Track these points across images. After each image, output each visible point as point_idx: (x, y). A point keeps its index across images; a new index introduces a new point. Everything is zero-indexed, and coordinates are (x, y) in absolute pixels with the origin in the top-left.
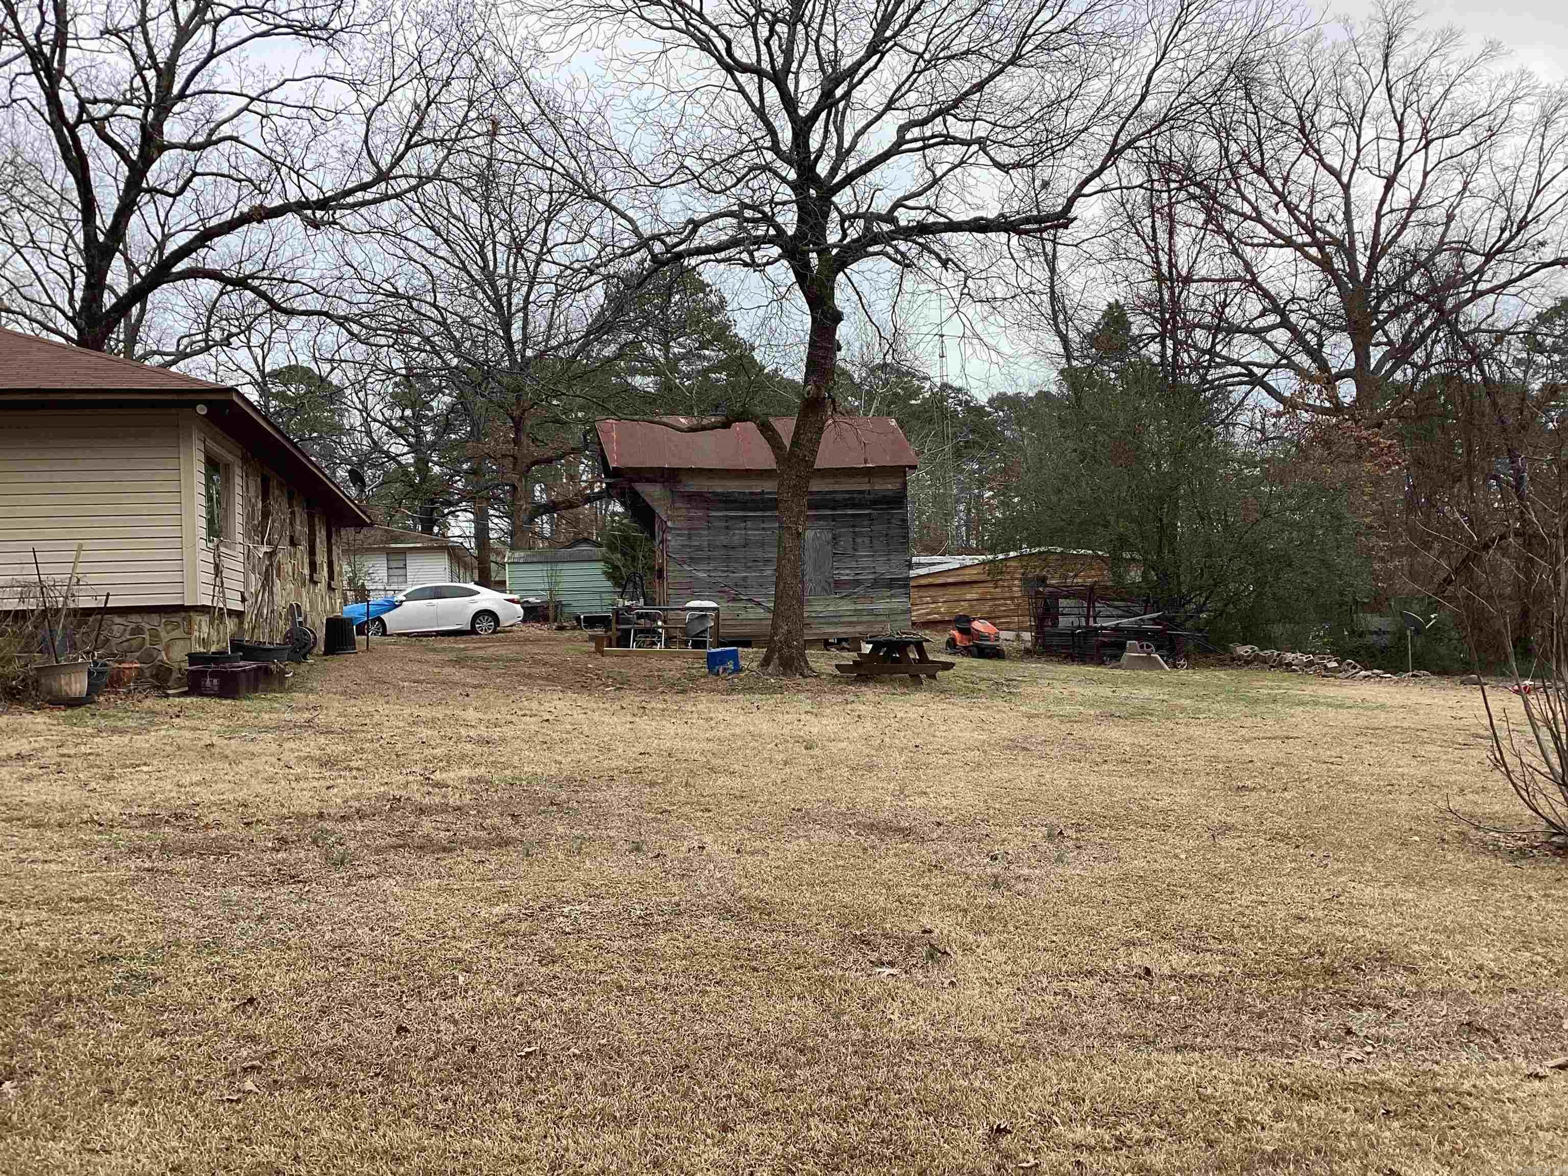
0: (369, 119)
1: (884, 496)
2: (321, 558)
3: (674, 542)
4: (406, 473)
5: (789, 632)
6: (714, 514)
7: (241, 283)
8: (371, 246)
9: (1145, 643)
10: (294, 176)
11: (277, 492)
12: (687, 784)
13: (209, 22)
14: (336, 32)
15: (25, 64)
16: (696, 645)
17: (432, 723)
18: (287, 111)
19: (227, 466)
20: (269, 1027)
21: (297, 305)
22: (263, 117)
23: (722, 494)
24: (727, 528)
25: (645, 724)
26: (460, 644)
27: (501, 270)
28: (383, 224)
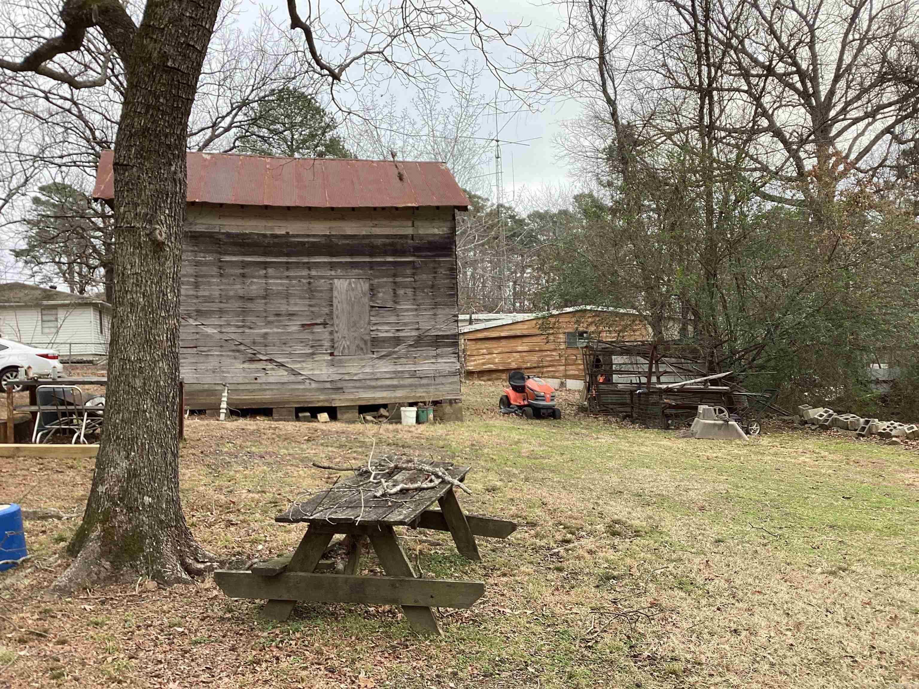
1: (430, 243)
5: (132, 474)
6: (228, 258)
9: (717, 408)
23: (237, 235)
24: (244, 275)
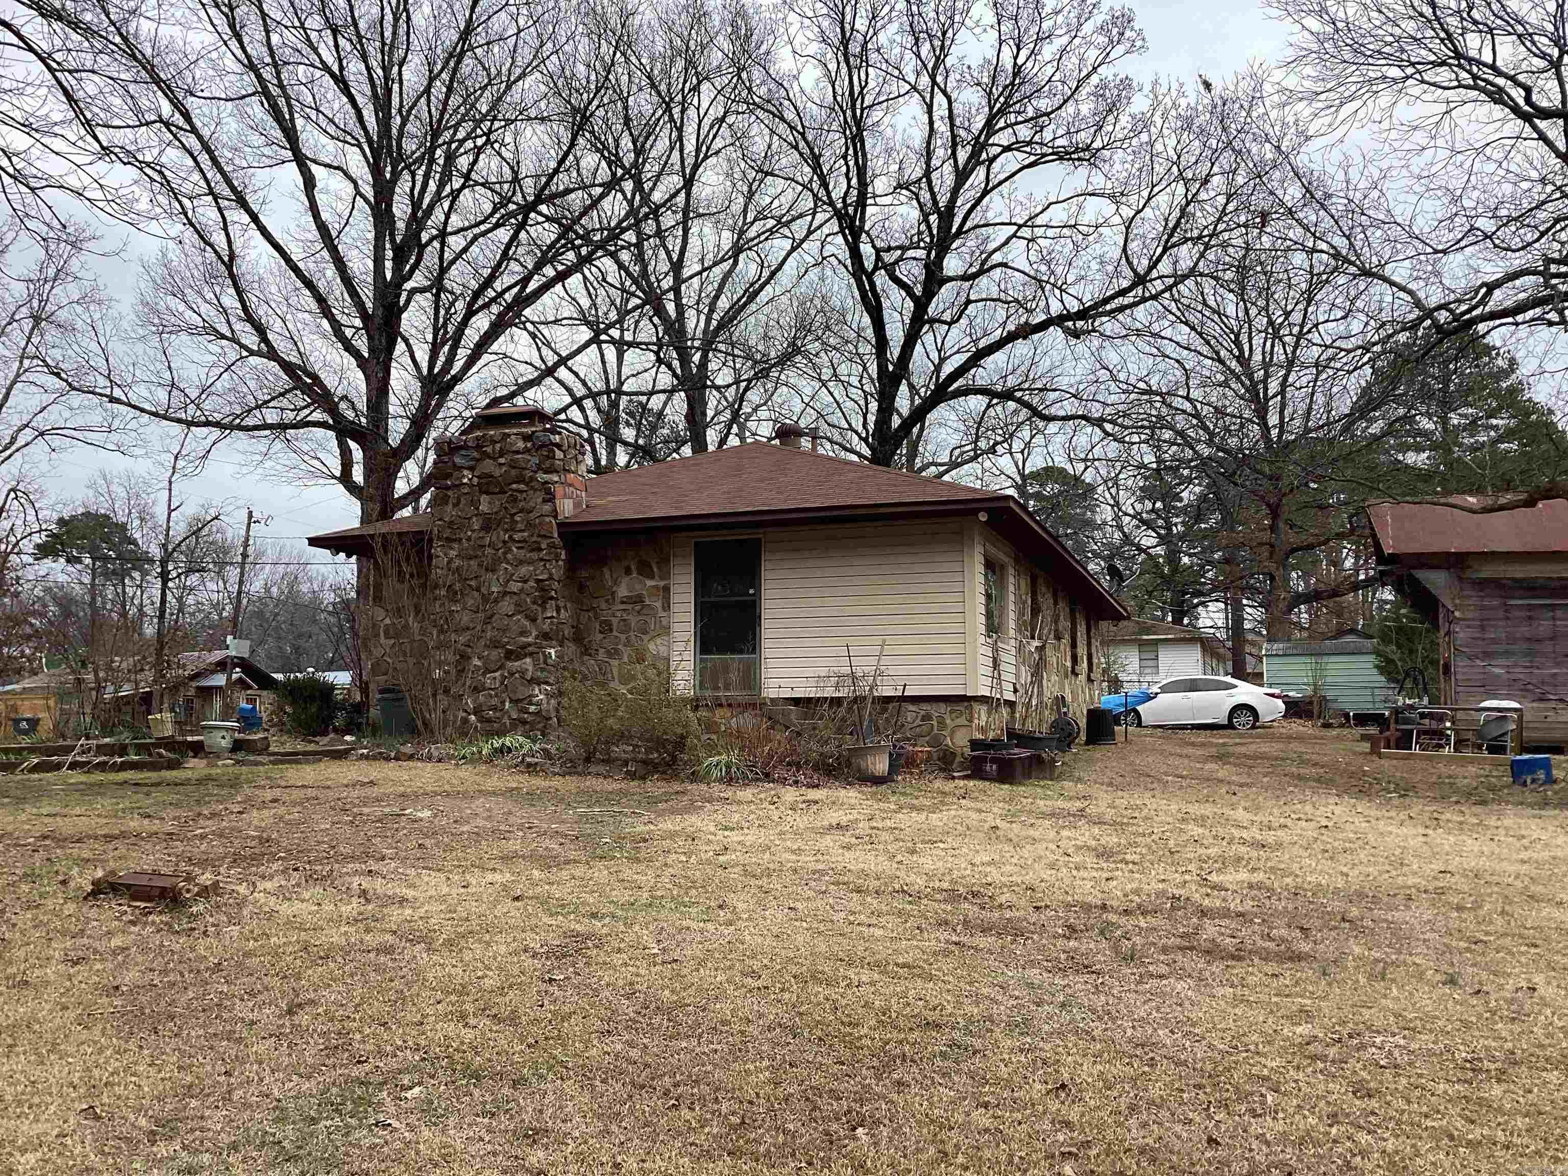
0: (1127, 228)
2: (1082, 651)
3: (1462, 634)
4: (1157, 565)
6: (1514, 602)
7: (1007, 395)
8: (1127, 348)
10: (1057, 292)
11: (1044, 589)
12: (1503, 913)
13: (983, 162)
14: (1098, 150)
15: (834, 226)
16: (1492, 750)
17: (1201, 821)
18: (1050, 233)
19: (1003, 567)
20: (1083, 1115)
21: (1053, 411)
22: (1029, 241)
23: (1523, 580)
24: (1530, 618)
25: (1444, 840)
26: (1219, 739)
27: (1258, 357)
28: (1140, 326)
